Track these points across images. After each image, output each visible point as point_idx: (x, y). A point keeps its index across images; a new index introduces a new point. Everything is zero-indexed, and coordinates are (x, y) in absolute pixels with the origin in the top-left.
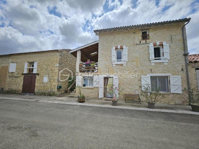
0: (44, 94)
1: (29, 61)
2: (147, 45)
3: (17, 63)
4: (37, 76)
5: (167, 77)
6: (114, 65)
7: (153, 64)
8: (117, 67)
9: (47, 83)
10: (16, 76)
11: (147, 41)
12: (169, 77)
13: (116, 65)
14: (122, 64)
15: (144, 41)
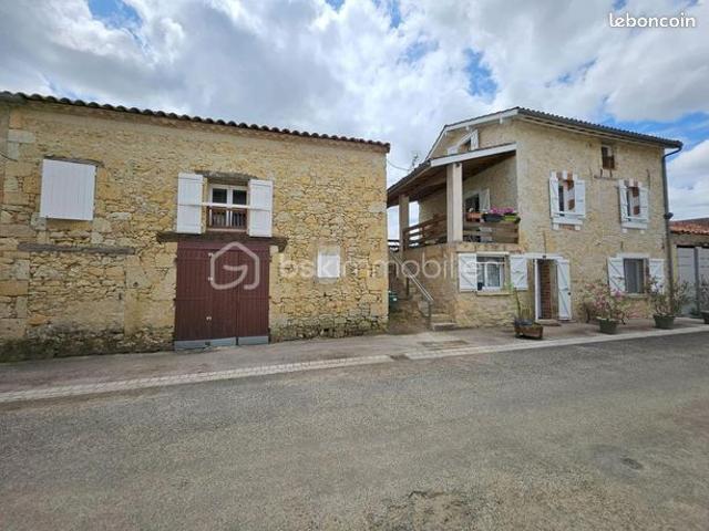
0: (326, 330)
1: (213, 170)
2: (614, 183)
3: (99, 164)
4: (274, 249)
5: (641, 261)
6: (556, 227)
7: (625, 231)
8: (562, 233)
9: (337, 283)
10: (110, 243)
11: (613, 172)
12: (647, 262)
13: (560, 225)
14: (573, 225)
15: (606, 173)
